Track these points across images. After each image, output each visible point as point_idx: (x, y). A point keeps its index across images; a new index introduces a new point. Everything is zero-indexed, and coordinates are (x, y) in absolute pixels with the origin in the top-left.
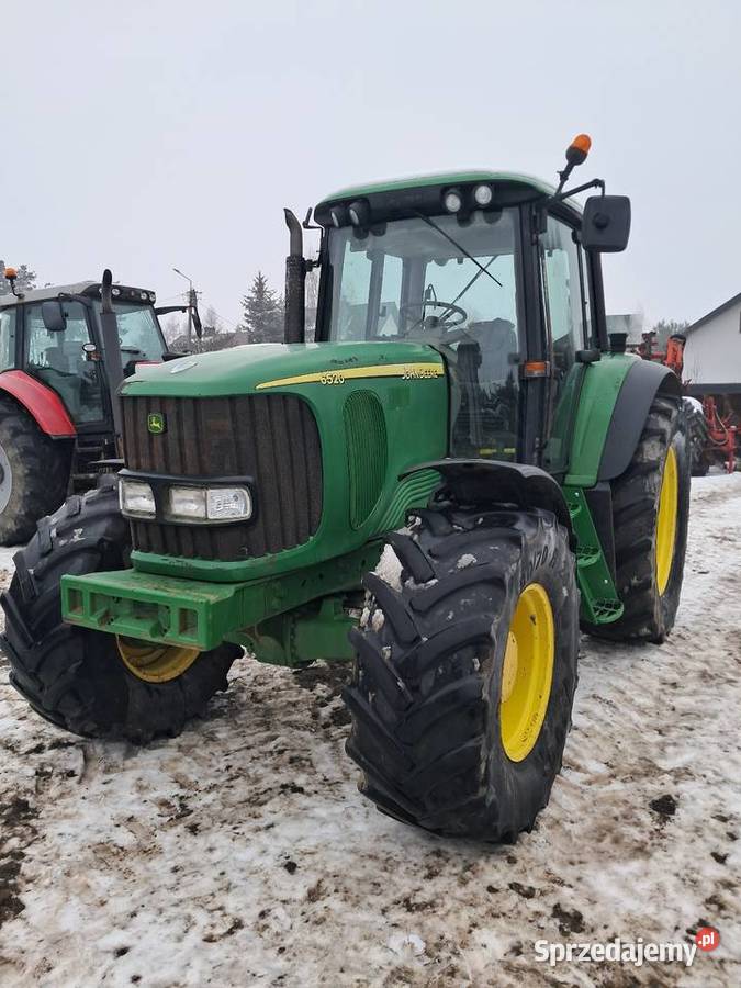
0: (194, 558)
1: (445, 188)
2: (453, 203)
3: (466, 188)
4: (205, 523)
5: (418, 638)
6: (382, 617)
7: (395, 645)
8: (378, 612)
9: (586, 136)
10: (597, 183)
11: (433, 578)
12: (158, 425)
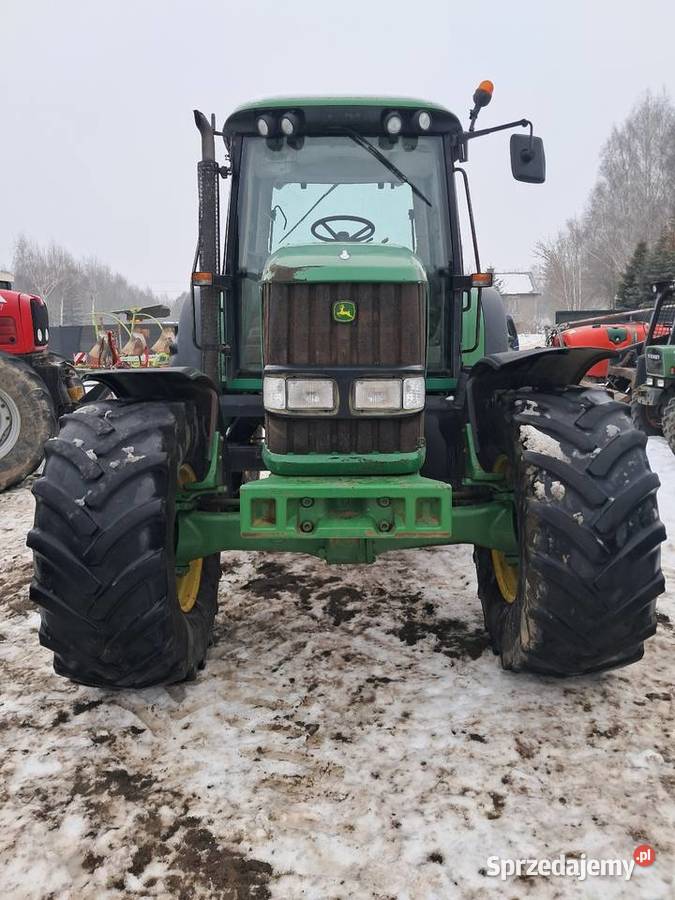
0: (371, 452)
1: (386, 111)
2: (394, 125)
3: (408, 113)
4: (400, 413)
5: (607, 500)
6: (562, 488)
7: (584, 509)
8: (556, 484)
9: (490, 82)
10: (524, 123)
11: (596, 447)
12: (348, 314)
